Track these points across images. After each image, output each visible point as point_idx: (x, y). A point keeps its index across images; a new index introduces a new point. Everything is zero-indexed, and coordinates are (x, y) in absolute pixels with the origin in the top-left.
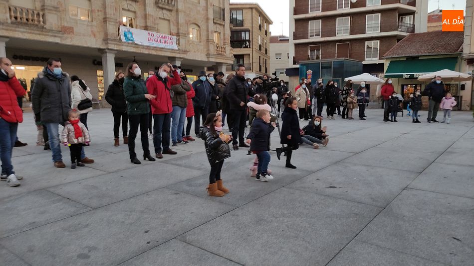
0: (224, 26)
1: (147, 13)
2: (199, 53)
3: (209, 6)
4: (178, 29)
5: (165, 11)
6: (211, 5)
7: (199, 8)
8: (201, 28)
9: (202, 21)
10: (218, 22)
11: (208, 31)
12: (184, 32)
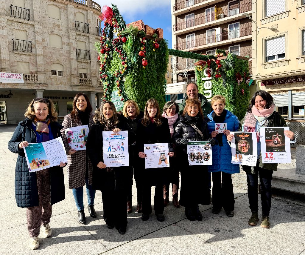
0: (90, 63)
1: (2, 58)
2: (62, 85)
3: (72, 50)
4: (37, 69)
5: (22, 56)
6: (74, 48)
7: (61, 52)
8: (64, 66)
9: (66, 61)
10: (82, 61)
11: (71, 68)
12: (42, 70)
